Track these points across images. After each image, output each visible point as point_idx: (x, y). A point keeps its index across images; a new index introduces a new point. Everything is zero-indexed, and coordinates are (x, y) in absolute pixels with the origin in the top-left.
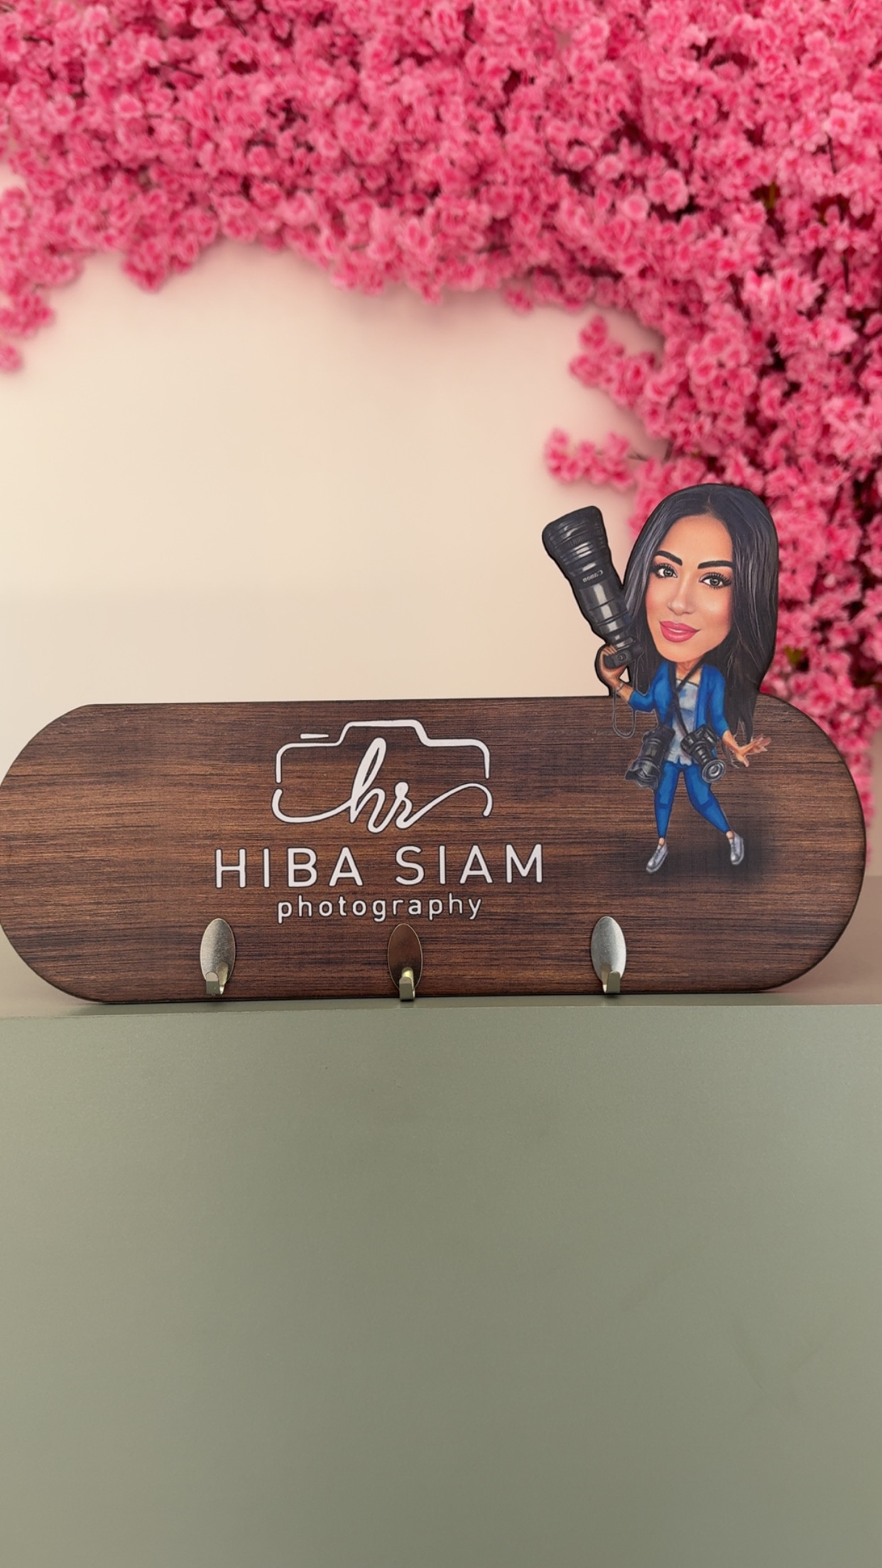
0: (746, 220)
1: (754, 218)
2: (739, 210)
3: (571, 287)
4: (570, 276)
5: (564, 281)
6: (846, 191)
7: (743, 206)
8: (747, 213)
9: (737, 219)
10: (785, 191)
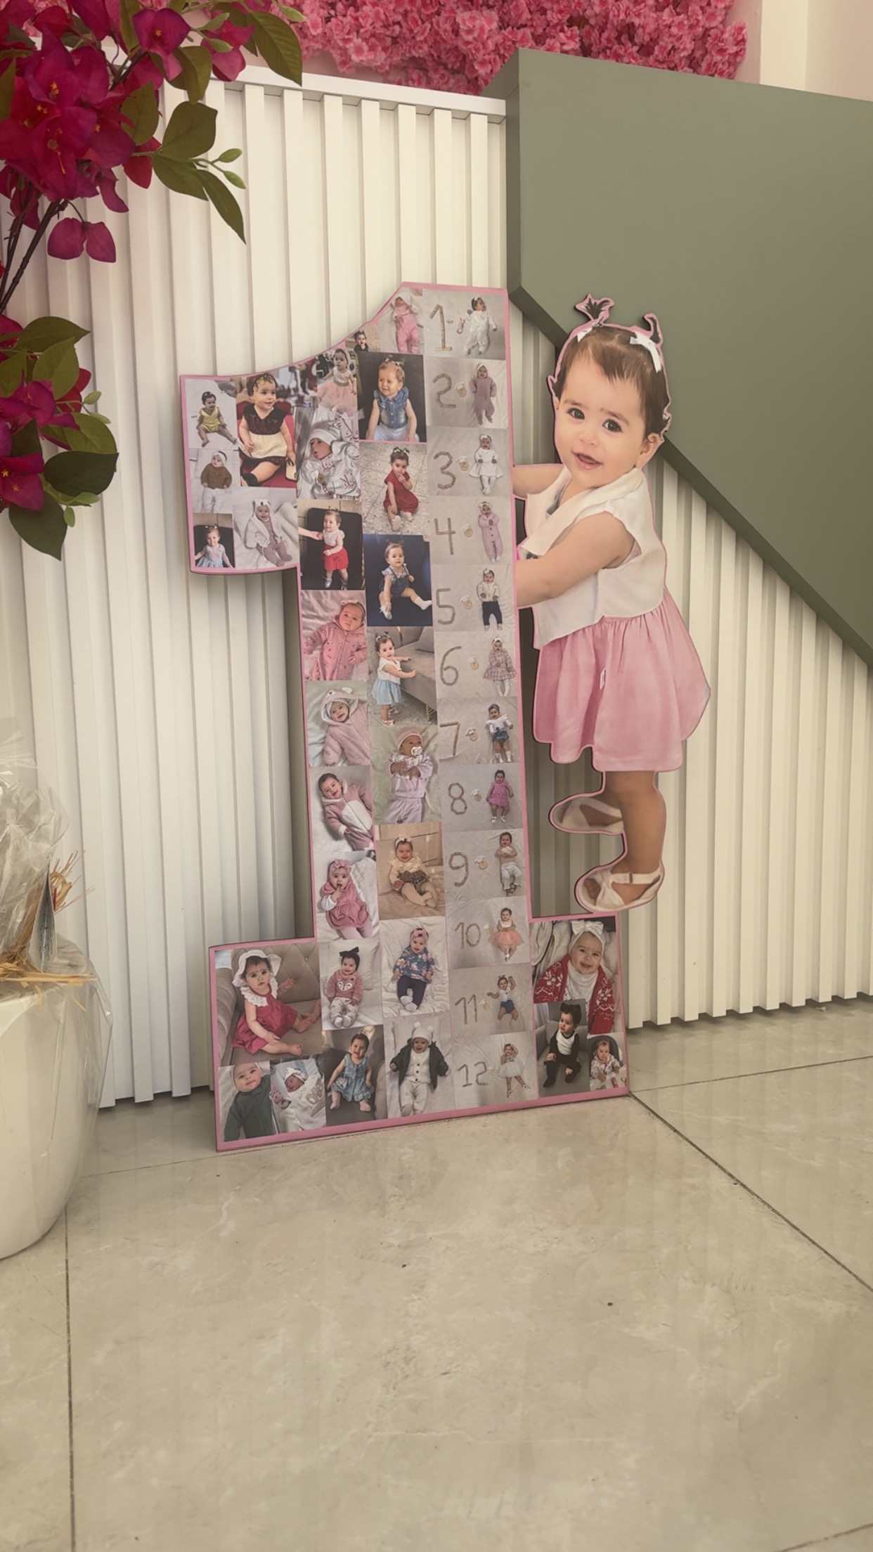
0: (567, 37)
1: (571, 38)
2: (562, 30)
3: (436, 77)
4: (436, 71)
5: (431, 74)
6: (637, 21)
7: (566, 28)
8: (569, 34)
9: (562, 35)
10: (592, 22)
